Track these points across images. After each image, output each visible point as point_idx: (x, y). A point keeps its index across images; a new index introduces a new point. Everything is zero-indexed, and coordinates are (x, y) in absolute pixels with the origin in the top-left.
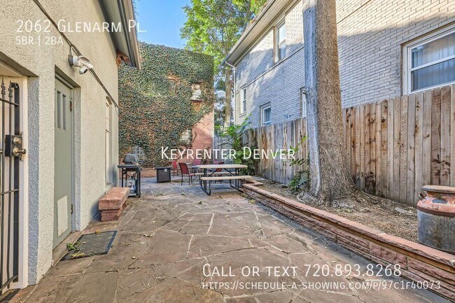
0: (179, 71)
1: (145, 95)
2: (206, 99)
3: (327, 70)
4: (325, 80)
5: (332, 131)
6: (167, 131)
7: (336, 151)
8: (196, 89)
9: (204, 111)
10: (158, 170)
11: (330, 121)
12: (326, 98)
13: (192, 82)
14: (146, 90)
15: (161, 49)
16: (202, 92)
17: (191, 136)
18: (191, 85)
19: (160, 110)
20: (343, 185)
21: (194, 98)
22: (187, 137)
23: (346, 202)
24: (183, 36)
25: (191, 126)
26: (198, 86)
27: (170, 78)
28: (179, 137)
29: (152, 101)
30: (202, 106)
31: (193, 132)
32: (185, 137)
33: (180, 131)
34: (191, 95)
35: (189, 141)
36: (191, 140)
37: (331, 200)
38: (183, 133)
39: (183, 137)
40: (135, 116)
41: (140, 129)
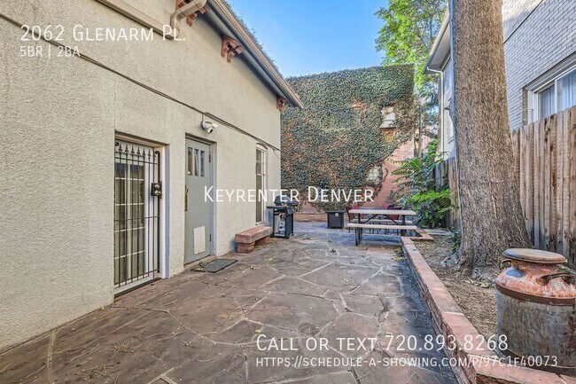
0: (366, 95)
1: (327, 130)
2: (402, 124)
3: (469, 70)
4: (466, 85)
5: (477, 161)
6: (350, 169)
7: (484, 192)
8: (388, 113)
9: (399, 141)
10: (329, 214)
11: (474, 146)
12: (468, 112)
13: (382, 106)
14: (328, 126)
15: (342, 75)
16: (397, 116)
17: (382, 174)
18: (381, 109)
19: (342, 146)
20: (492, 245)
21: (385, 125)
22: (376, 175)
23: (491, 272)
24: (379, 48)
25: (380, 162)
26: (391, 109)
27: (354, 106)
28: (365, 176)
29: (333, 136)
30: (396, 134)
31: (383, 169)
32: (373, 175)
33: (368, 167)
34: (382, 122)
35: (378, 180)
36: (381, 178)
37: (471, 266)
38: (371, 171)
39: (371, 175)
40: (316, 155)
41: (322, 169)
